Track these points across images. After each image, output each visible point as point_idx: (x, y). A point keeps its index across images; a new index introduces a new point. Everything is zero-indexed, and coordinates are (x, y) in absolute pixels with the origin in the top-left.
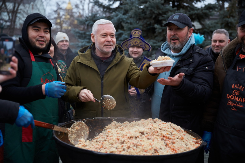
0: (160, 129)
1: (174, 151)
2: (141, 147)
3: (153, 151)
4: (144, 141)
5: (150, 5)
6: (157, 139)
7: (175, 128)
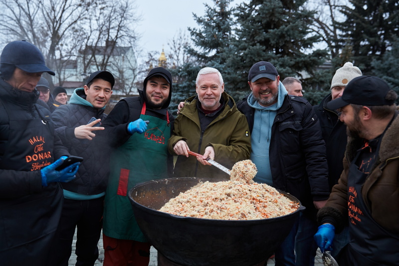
0: (249, 190)
1: (265, 216)
2: (226, 211)
3: (240, 215)
4: (230, 204)
5: (249, 51)
6: (246, 202)
7: (268, 190)
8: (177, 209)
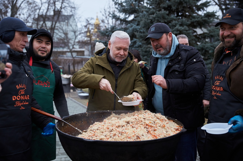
0: (144, 119)
1: (155, 137)
2: (125, 135)
3: (136, 137)
4: (128, 129)
5: (156, 16)
6: (141, 127)
7: (159, 118)
8: (90, 134)
